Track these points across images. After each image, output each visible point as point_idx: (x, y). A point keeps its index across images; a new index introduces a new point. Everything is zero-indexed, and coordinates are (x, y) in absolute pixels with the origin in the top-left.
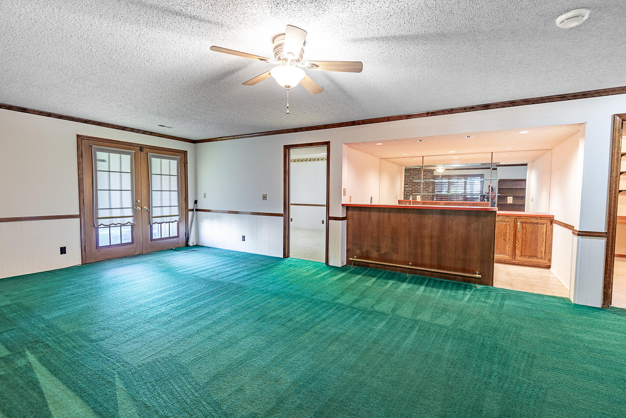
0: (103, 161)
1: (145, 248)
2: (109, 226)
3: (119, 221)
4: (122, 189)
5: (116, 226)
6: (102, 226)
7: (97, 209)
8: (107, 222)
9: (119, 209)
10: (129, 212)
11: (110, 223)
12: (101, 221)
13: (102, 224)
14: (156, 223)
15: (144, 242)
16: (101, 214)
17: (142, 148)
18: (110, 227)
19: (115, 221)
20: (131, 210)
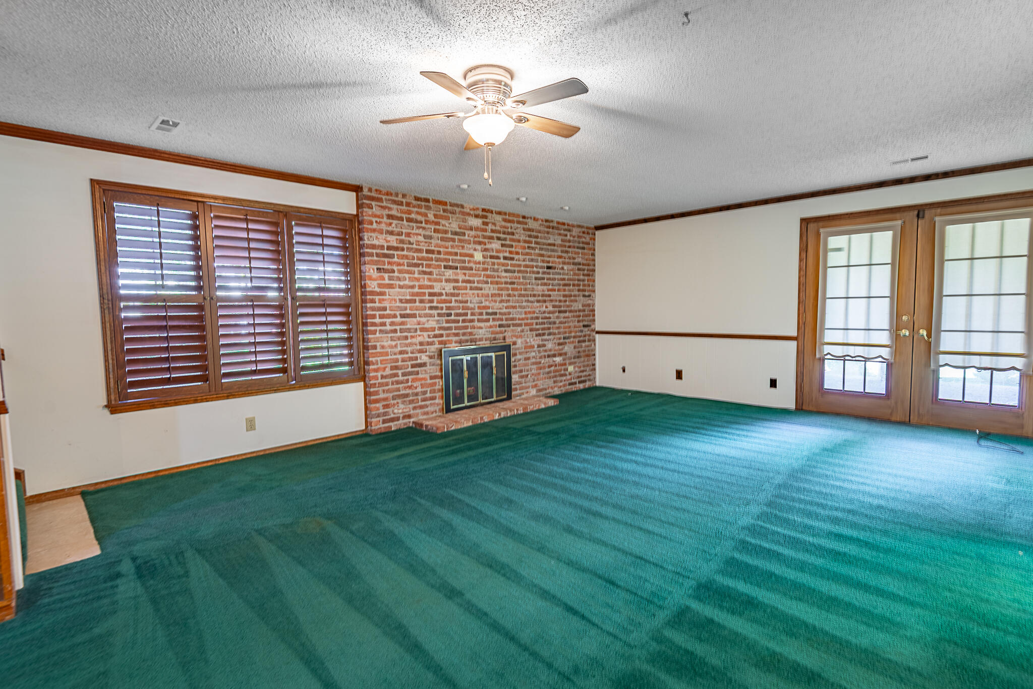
0: (839, 250)
1: (916, 413)
2: (844, 358)
3: (859, 351)
4: (871, 296)
5: (854, 359)
6: (829, 356)
7: (823, 329)
8: (838, 351)
9: (863, 331)
10: (884, 338)
11: (843, 353)
12: (827, 349)
13: (829, 354)
14: (946, 364)
15: (914, 400)
16: (829, 336)
17: (920, 210)
18: (844, 360)
19: (852, 351)
20: (887, 333)
